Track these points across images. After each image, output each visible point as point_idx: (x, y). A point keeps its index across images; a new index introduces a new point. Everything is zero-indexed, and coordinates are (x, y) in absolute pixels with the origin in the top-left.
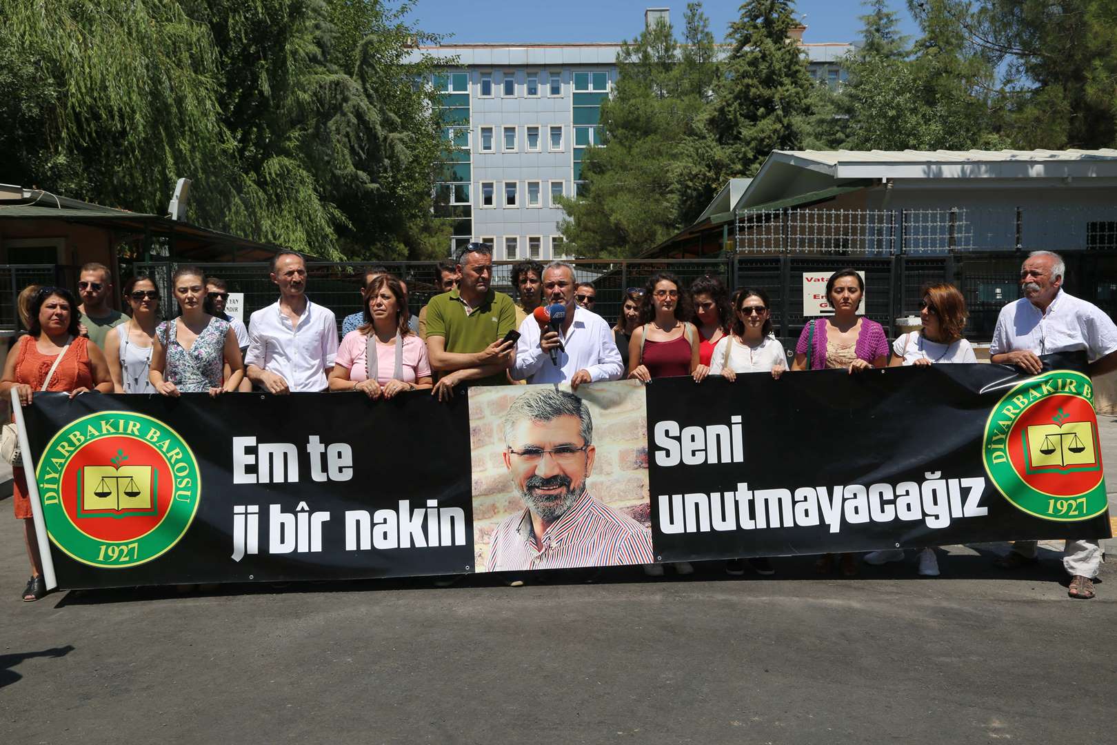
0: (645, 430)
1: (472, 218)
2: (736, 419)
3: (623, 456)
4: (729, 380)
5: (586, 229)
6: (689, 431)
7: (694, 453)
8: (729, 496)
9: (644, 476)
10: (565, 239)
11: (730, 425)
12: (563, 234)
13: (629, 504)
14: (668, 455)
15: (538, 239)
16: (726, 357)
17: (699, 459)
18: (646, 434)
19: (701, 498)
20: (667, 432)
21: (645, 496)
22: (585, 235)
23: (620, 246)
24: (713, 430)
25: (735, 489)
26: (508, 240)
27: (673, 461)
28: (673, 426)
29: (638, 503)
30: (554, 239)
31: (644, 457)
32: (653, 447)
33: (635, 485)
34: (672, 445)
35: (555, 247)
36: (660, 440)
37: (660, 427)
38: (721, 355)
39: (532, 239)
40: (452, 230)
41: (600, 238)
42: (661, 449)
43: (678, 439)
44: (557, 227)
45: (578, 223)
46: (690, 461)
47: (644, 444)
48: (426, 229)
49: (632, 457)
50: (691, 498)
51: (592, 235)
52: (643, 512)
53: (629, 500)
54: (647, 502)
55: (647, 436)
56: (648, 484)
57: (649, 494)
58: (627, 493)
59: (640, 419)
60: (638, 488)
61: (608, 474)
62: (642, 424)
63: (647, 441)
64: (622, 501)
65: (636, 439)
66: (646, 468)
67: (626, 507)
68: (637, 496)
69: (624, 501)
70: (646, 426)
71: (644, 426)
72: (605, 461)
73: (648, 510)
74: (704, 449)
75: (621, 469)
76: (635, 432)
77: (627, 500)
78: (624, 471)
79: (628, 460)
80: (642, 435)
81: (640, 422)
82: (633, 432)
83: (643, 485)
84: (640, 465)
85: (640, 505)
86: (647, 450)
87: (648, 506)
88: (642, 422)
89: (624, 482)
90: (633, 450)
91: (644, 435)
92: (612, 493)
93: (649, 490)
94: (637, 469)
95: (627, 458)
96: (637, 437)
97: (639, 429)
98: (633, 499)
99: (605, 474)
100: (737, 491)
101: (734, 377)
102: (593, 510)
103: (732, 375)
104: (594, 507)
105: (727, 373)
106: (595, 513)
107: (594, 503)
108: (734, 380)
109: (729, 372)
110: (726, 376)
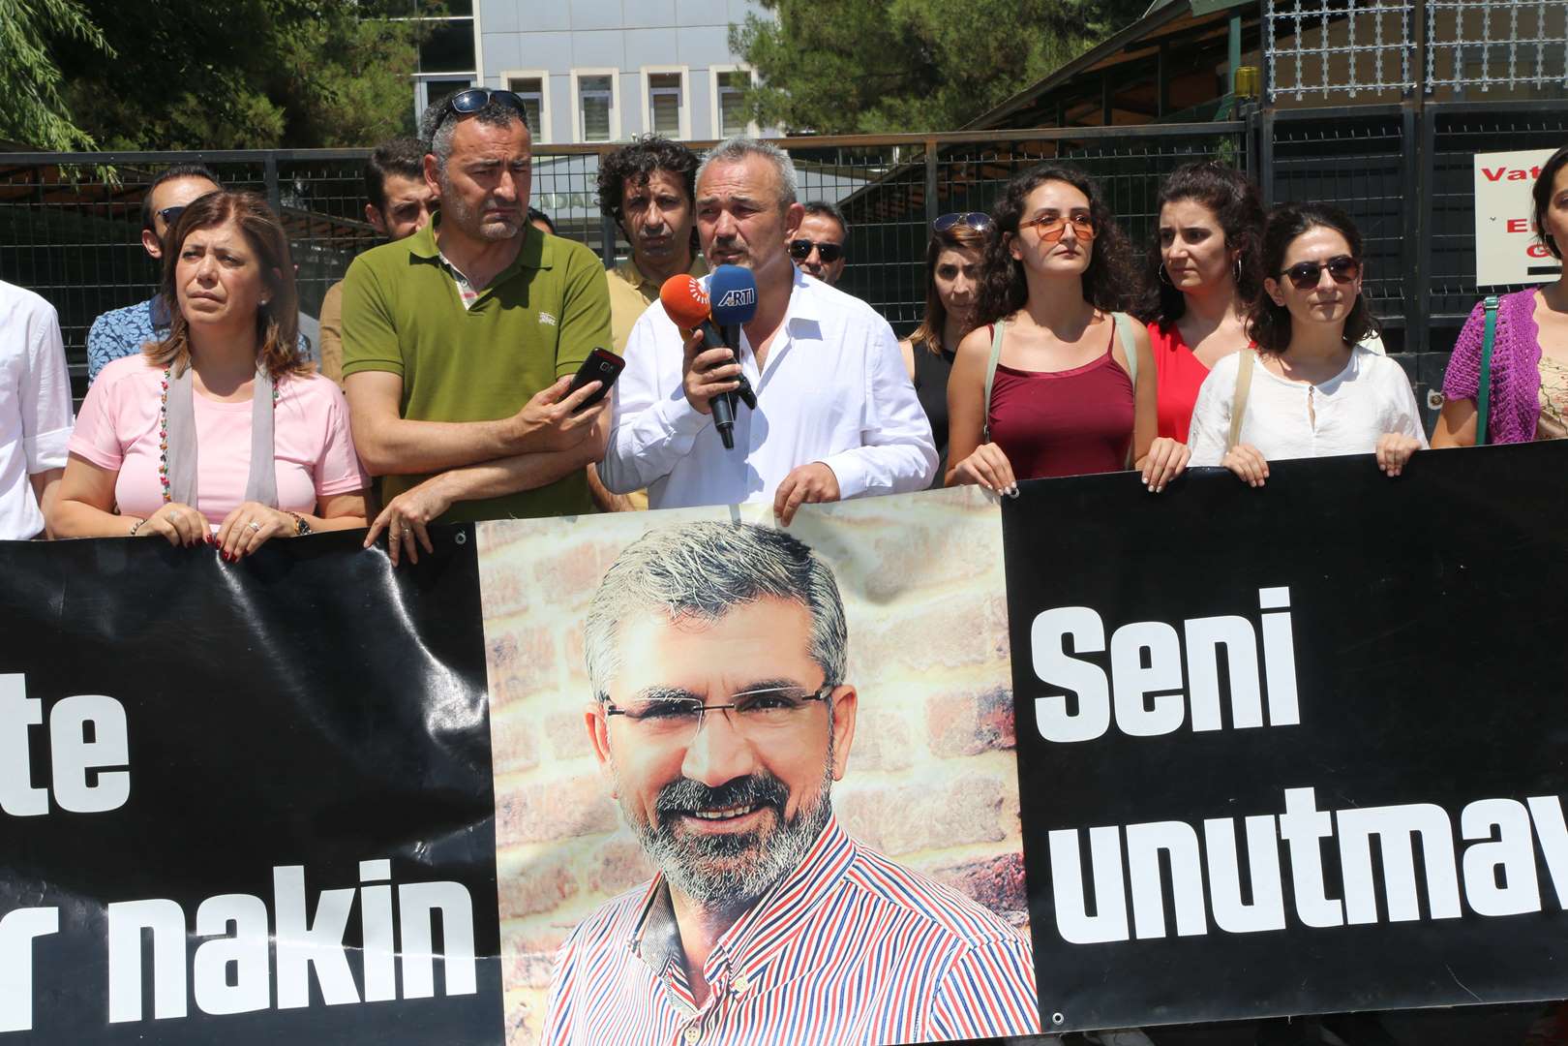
0: (1002, 636)
1: (476, 17)
2: (1275, 596)
3: (940, 715)
4: (1248, 483)
5: (817, 45)
6: (1132, 636)
7: (1149, 701)
8: (1259, 827)
9: (1003, 771)
10: (755, 78)
11: (1254, 614)
12: (748, 60)
13: (961, 856)
14: (1073, 708)
15: (674, 80)
17: (1165, 720)
18: (1007, 646)
19: (1176, 835)
20: (1068, 641)
21: (1008, 831)
22: (814, 62)
23: (921, 95)
24: (1204, 631)
25: (1278, 808)
26: (585, 82)
27: (1088, 727)
28: (1084, 623)
29: (988, 852)
30: (723, 79)
31: (1003, 716)
32: (1028, 687)
33: (978, 799)
34: (1084, 679)
35: (726, 101)
36: (1048, 663)
37: (1049, 626)
39: (656, 80)
40: (415, 54)
41: (859, 72)
42: (1051, 691)
43: (1102, 659)
44: (732, 41)
45: (794, 29)
46: (1137, 724)
47: (1000, 676)
48: (337, 51)
49: (968, 719)
50: (1148, 837)
51: (837, 61)
52: (1003, 879)
53: (961, 844)
54: (1014, 851)
55: (1009, 655)
56: (1018, 798)
57: (1020, 827)
58: (956, 825)
59: (988, 602)
60: (988, 810)
61: (897, 769)
62: (992, 619)
63: (1009, 669)
64: (940, 848)
65: (975, 662)
66: (1010, 748)
67: (952, 865)
68: (983, 832)
69: (945, 848)
70: (1007, 625)
71: (1000, 624)
72: (889, 731)
73: (1019, 873)
74: (1181, 687)
75: (934, 754)
76: (974, 642)
77: (955, 844)
78: (943, 758)
79: (953, 726)
80: (995, 652)
81: (987, 612)
82: (966, 642)
83: (1001, 801)
84: (991, 741)
85: (995, 861)
86: (1010, 694)
87: (1017, 862)
88: (993, 613)
89: (946, 791)
90: (968, 698)
91: (999, 650)
92: (912, 827)
93: (1021, 815)
94: (982, 752)
95: (953, 721)
96: (980, 658)
97: (986, 635)
98: (974, 842)
99: (887, 771)
100: (1285, 812)
101: (1263, 472)
102: (856, 877)
103: (1256, 467)
104: (857, 868)
105: (1242, 461)
106: (860, 887)
107: (857, 857)
108: (1262, 483)
109: (1248, 457)
110: (1239, 469)
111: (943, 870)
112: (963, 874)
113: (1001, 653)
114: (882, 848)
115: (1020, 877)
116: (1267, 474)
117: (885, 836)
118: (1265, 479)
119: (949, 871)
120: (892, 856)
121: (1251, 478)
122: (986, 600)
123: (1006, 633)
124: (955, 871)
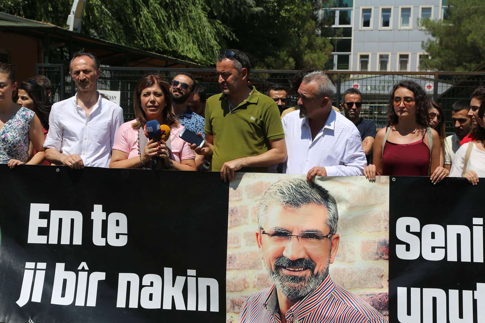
0: (387, 224)
2: (478, 221)
3: (365, 246)
4: (472, 184)
6: (429, 228)
7: (433, 250)
8: (467, 294)
9: (384, 266)
11: (471, 226)
13: (369, 291)
14: (408, 249)
16: (466, 161)
17: (439, 256)
18: (388, 227)
19: (439, 293)
20: (408, 228)
21: (384, 285)
24: (453, 229)
25: (474, 289)
27: (413, 255)
28: (414, 223)
29: (378, 291)
31: (384, 248)
32: (394, 240)
33: (375, 274)
34: (413, 240)
36: (401, 234)
37: (402, 222)
38: (461, 160)
42: (402, 243)
43: (419, 235)
46: (428, 256)
47: (385, 236)
49: (374, 248)
50: (429, 293)
52: (381, 300)
53: (369, 288)
54: (386, 292)
55: (388, 230)
56: (388, 275)
57: (388, 284)
58: (367, 282)
59: (383, 213)
60: (378, 278)
61: (350, 262)
62: (384, 218)
63: (388, 234)
64: (362, 288)
65: (377, 231)
66: (387, 259)
67: (365, 294)
68: (376, 285)
69: (363, 288)
70: (388, 220)
71: (386, 220)
72: (349, 250)
73: (387, 299)
74: (444, 246)
75: (362, 258)
76: (378, 225)
77: (367, 287)
78: (365, 260)
79: (369, 250)
80: (384, 229)
81: (383, 216)
82: (375, 224)
83: (383, 276)
84: (381, 256)
85: (379, 294)
86: (388, 242)
87: (386, 295)
88: (385, 216)
89: (365, 271)
90: (375, 242)
91: (386, 228)
92: (354, 280)
93: (389, 281)
94: (378, 259)
95: (369, 249)
96: (379, 230)
97: (382, 223)
98: (373, 288)
99: (347, 262)
100: (476, 290)
101: (477, 180)
102: (335, 294)
103: (475, 179)
104: (335, 291)
105: (470, 176)
106: (336, 297)
107: (335, 288)
108: (476, 184)
109: (472, 175)
110: (469, 179)
111: (362, 295)
112: (369, 297)
113: (386, 229)
114: (344, 286)
115: (387, 300)
116: (478, 181)
117: (345, 283)
118: (477, 183)
119: (364, 296)
120: (346, 289)
121: (473, 182)
122: (382, 212)
123: (388, 223)
124: (366, 296)
